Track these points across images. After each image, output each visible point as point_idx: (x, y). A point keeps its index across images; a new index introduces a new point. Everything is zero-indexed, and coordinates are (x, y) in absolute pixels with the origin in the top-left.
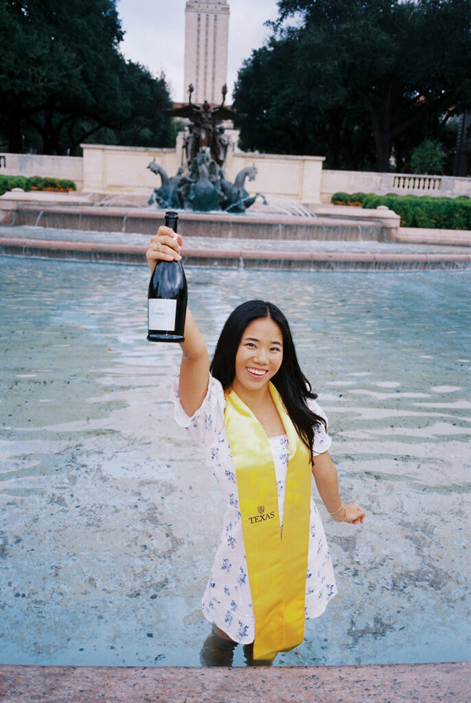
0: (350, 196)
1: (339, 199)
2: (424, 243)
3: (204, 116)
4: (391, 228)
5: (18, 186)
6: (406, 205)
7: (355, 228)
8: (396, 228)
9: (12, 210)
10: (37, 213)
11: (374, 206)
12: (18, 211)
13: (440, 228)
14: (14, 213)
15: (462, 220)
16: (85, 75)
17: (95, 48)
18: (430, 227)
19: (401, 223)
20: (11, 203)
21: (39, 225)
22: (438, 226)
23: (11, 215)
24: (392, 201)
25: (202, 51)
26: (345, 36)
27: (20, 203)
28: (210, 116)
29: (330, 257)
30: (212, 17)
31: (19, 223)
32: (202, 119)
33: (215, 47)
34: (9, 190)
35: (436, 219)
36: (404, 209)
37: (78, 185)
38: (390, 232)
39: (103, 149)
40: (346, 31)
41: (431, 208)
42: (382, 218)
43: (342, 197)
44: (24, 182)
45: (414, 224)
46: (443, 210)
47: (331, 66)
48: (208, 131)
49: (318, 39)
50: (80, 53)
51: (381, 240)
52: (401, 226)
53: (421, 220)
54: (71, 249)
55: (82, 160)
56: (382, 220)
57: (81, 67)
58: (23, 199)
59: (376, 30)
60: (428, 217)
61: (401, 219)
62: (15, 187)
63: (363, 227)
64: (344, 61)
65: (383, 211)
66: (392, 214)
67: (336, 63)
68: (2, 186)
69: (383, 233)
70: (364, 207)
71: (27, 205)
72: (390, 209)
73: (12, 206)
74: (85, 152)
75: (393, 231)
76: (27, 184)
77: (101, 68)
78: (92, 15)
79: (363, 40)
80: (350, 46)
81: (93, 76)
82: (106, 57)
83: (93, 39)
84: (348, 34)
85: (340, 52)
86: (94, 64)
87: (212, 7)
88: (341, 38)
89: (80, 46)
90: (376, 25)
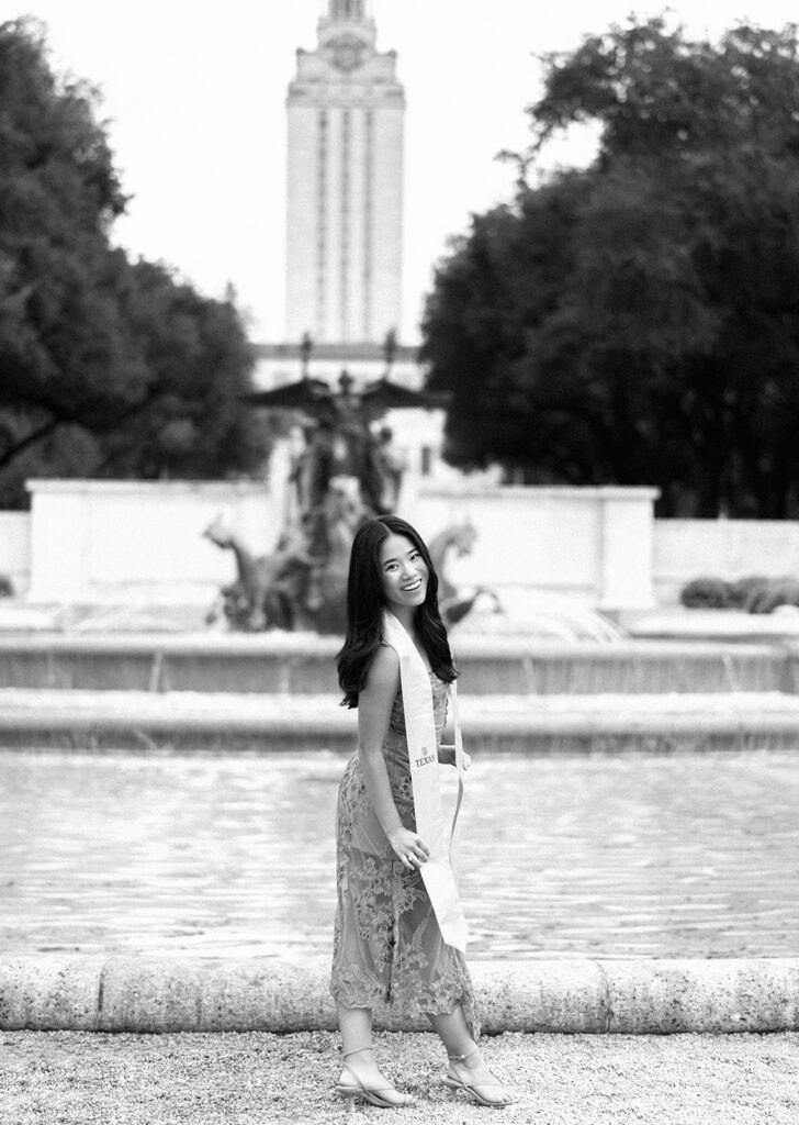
0: (728, 586)
1: (699, 596)
3: (340, 404)
7: (716, 664)
11: (768, 611)
16: (33, 306)
17: (57, 242)
25: (333, 202)
26: (704, 184)
28: (355, 403)
30: (358, 117)
32: (335, 412)
37: (17, 583)
39: (84, 493)
40: (705, 171)
42: (788, 636)
43: (706, 589)
47: (670, 260)
48: (351, 439)
49: (634, 193)
50: (25, 257)
55: (29, 524)
56: (786, 642)
57: (26, 291)
59: (781, 166)
63: (736, 662)
64: (705, 246)
65: (789, 619)
67: (683, 251)
70: (753, 611)
74: (38, 501)
77: (75, 288)
78: (53, 166)
79: (751, 191)
80: (719, 209)
81: (52, 309)
82: (87, 259)
83: (55, 221)
84: (710, 178)
85: (691, 222)
86: (57, 279)
87: (357, 90)
88: (694, 190)
89: (26, 240)
90: (778, 156)
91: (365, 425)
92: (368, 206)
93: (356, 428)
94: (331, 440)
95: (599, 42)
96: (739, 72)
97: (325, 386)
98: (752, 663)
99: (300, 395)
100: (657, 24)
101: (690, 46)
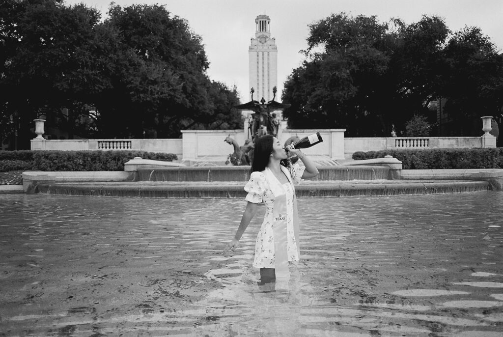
0: (365, 154)
1: (357, 156)
2: (421, 179)
3: (261, 107)
4: (397, 170)
5: (138, 156)
6: (405, 154)
8: (400, 170)
9: (134, 171)
10: (150, 171)
11: (383, 156)
12: (137, 172)
13: (432, 168)
14: (135, 173)
15: (447, 162)
16: (184, 88)
17: (190, 73)
18: (424, 168)
19: (403, 166)
20: (133, 166)
21: (151, 180)
22: (430, 167)
23: (133, 174)
24: (395, 152)
26: (353, 55)
27: (139, 166)
28: (266, 107)
29: (353, 187)
30: (266, 54)
31: (138, 180)
32: (260, 109)
33: (268, 71)
34: (132, 159)
35: (428, 163)
36: (404, 157)
37: (178, 157)
38: (396, 173)
39: (195, 133)
40: (352, 52)
41: (424, 155)
42: (389, 163)
43: (360, 154)
44: (142, 153)
45: (413, 167)
46: (432, 156)
47: (345, 73)
48: (265, 116)
49: (335, 58)
50: (182, 77)
51: (389, 178)
52: (403, 169)
53: (417, 164)
54: (172, 189)
55: (182, 141)
56: (388, 164)
57: (182, 84)
58: (141, 163)
59: (373, 49)
60: (422, 161)
61: (403, 164)
62: (136, 157)
63: (376, 170)
64: (353, 70)
65: (389, 159)
66: (396, 160)
67: (348, 71)
68: (128, 156)
69: (391, 173)
70: (376, 158)
71: (143, 167)
72: (394, 157)
73: (133, 168)
74: (183, 134)
75: (398, 172)
76: (144, 155)
77: (195, 85)
78: (189, 54)
79: (365, 56)
80: (357, 60)
81: (189, 89)
82: (198, 78)
83: (190, 67)
84: (354, 53)
85: (350, 64)
86: (190, 82)
87: (266, 48)
88: (350, 56)
89: (182, 72)
90: (372, 47)
91: (269, 113)
92: (268, 75)
93: (266, 114)
94: (259, 117)
95: (325, 22)
96: (361, 28)
97: (258, 102)
98: (380, 170)
99: (251, 105)
100: (340, 17)
101: (348, 22)
